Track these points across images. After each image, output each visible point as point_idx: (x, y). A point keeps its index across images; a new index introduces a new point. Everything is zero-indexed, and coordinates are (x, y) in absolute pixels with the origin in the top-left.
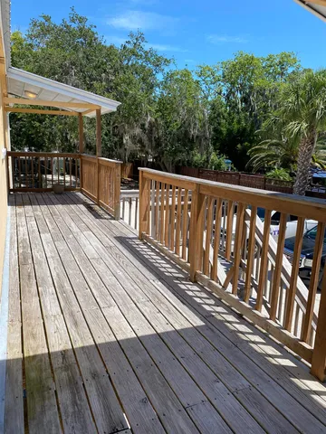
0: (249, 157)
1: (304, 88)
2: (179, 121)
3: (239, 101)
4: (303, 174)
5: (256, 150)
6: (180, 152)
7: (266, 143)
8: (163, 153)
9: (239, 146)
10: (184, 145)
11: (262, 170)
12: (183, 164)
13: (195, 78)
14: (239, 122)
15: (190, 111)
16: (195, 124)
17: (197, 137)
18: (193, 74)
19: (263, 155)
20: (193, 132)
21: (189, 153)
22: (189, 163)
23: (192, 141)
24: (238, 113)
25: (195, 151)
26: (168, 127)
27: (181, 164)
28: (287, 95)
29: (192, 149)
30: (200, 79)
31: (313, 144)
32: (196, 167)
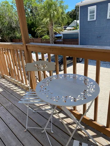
0: (36, 33)
1: (46, 6)
2: (7, 22)
3: (29, 12)
4: (52, 36)
5: (38, 29)
6: (10, 33)
7: (40, 27)
8: (4, 35)
9: (32, 29)
10: (12, 31)
11: (41, 37)
12: (13, 38)
13: (11, 4)
14: (31, 20)
15: (10, 18)
16: (13, 22)
17: (16, 27)
18: (9, 2)
19: (40, 31)
20: (14, 25)
21: (14, 34)
22: (15, 37)
23: (14, 29)
24: (30, 17)
25: (16, 33)
26: (3, 25)
27: (12, 38)
28: (41, 9)
29: (15, 32)
30: (13, 5)
31: (53, 25)
32: (18, 38)
